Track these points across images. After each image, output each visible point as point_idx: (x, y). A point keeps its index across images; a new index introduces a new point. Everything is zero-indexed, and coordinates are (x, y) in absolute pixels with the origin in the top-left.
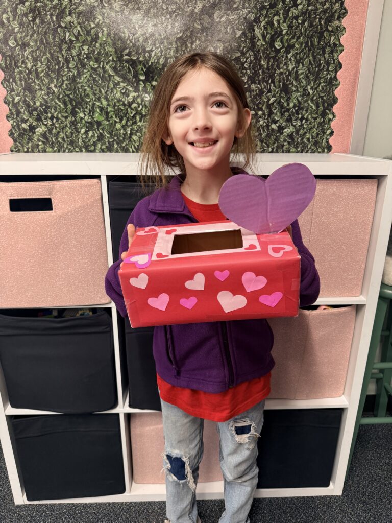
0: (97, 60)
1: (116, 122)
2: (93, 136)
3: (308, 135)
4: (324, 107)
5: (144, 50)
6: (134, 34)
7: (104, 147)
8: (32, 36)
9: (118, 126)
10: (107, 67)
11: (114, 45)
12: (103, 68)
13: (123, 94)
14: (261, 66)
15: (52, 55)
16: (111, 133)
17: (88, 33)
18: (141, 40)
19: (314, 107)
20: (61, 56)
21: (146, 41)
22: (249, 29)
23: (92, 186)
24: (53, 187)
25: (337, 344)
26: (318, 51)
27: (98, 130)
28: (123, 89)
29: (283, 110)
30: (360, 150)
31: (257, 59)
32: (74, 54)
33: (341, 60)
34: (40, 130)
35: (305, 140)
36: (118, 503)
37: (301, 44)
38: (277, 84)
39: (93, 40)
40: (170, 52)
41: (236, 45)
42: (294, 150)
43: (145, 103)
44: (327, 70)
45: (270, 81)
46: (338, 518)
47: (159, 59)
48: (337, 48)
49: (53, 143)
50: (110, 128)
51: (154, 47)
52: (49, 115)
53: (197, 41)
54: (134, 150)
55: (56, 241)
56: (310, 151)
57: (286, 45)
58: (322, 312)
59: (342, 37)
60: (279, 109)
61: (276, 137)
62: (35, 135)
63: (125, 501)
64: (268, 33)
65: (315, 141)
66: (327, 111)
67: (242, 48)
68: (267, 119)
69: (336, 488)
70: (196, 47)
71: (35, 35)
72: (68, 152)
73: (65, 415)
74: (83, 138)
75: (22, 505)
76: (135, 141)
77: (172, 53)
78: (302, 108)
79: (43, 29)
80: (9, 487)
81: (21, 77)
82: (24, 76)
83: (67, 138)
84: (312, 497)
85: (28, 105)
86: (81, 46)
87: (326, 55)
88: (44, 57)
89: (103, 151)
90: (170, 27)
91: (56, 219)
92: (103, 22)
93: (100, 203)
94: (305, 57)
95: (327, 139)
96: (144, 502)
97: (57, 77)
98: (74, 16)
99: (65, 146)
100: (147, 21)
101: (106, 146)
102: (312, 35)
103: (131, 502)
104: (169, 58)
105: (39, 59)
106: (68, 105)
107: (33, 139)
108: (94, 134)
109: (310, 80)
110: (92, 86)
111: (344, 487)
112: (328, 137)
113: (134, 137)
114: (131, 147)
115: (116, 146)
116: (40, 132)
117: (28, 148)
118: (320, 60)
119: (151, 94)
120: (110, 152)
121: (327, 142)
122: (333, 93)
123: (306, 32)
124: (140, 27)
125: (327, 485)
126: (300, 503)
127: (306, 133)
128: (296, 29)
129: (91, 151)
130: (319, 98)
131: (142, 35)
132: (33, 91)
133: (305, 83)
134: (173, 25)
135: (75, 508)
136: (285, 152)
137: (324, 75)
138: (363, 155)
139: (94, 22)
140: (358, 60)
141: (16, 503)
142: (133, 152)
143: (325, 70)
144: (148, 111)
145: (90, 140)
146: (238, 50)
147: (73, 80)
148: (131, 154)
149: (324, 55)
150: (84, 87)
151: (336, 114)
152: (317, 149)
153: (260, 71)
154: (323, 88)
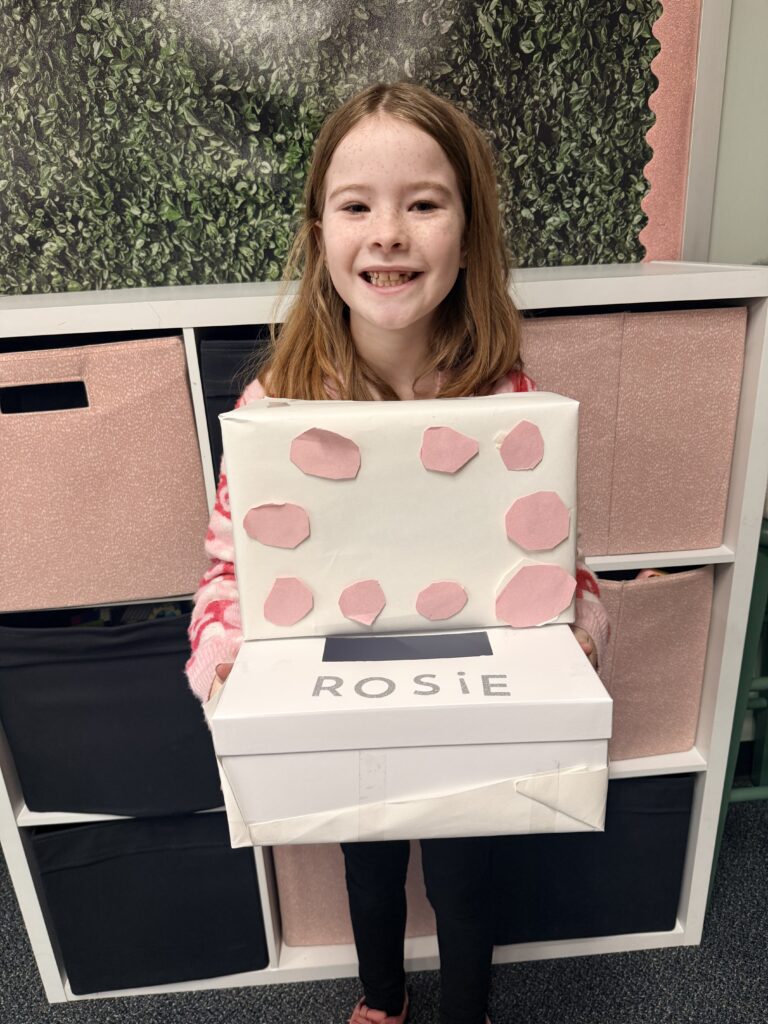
0: (160, 97)
1: (206, 221)
2: (161, 253)
3: (596, 228)
4: (625, 168)
5: (255, 71)
6: (232, 39)
7: (184, 274)
8: (23, 52)
9: (211, 229)
10: (182, 110)
11: (193, 63)
12: (174, 112)
13: (216, 162)
14: (495, 91)
15: (66, 90)
16: (196, 245)
17: (140, 40)
18: (247, 49)
19: (605, 170)
20: (86, 92)
21: (256, 51)
22: (466, 17)
23: (166, 351)
24: (86, 359)
25: (679, 646)
26: (609, 54)
27: (171, 241)
28: (216, 153)
29: (543, 179)
30: (701, 252)
31: (486, 76)
32: (113, 86)
33: (654, 71)
34: (52, 247)
35: (591, 239)
36: (254, 988)
37: (574, 41)
38: (528, 126)
39: (148, 56)
40: (307, 72)
41: (441, 50)
42: (570, 259)
43: (262, 179)
44: (629, 92)
45: (514, 121)
46: (696, 991)
47: (285, 86)
48: (646, 45)
49: (79, 271)
50: (194, 235)
51: (274, 63)
52: (69, 214)
53: (362, 46)
54: (246, 276)
55: (98, 469)
56: (601, 260)
57: (543, 45)
58: (646, 583)
59: (655, 24)
60: (534, 178)
61: (533, 234)
62: (42, 258)
63: (269, 983)
64: (504, 23)
65: (611, 238)
66: (632, 176)
67: (454, 57)
68: (513, 199)
69: (688, 931)
70: (361, 58)
71: (30, 52)
72: (113, 288)
73: (138, 820)
74: (140, 259)
75: (64, 1004)
76: (246, 259)
77: (312, 73)
78: (581, 173)
79: (45, 38)
80: (35, 969)
81: (6, 139)
82: (12, 137)
83: (108, 259)
84: (642, 952)
85: (24, 197)
86: (127, 69)
87: (626, 63)
88: (51, 95)
89: (182, 281)
90: (304, 19)
91: (96, 424)
92: (169, 17)
93: (185, 387)
94: (583, 68)
95: (635, 234)
96: (308, 983)
97: (81, 136)
98: (107, 6)
99: (106, 277)
100: (258, 9)
101: (189, 272)
102: (594, 22)
103: (281, 985)
104: (306, 84)
105: (41, 100)
106: (105, 193)
107: (38, 266)
108: (163, 250)
109: (595, 114)
110: (153, 151)
111: (704, 928)
112: (637, 230)
113: (245, 251)
114: (240, 271)
115: (208, 270)
116: (53, 249)
117: (30, 286)
118: (613, 72)
119: (273, 161)
120: (198, 283)
121: (636, 240)
122: (642, 139)
123: (582, 16)
124: (244, 22)
125: (670, 926)
126: (618, 964)
127: (591, 224)
128: (561, 10)
129: (159, 284)
130: (615, 151)
131: (250, 40)
132: (32, 168)
133: (584, 121)
134: (311, 16)
135: (170, 1004)
136: (551, 263)
137: (624, 103)
138: (708, 260)
139: (149, 18)
140: (690, 69)
141: (52, 1000)
142: (244, 280)
143: (624, 92)
144: (269, 195)
145: (154, 261)
146: (448, 61)
147: (114, 140)
148: (240, 284)
149: (621, 61)
150: (137, 152)
151: (651, 181)
152: (616, 255)
153: (494, 102)
154: (622, 131)
